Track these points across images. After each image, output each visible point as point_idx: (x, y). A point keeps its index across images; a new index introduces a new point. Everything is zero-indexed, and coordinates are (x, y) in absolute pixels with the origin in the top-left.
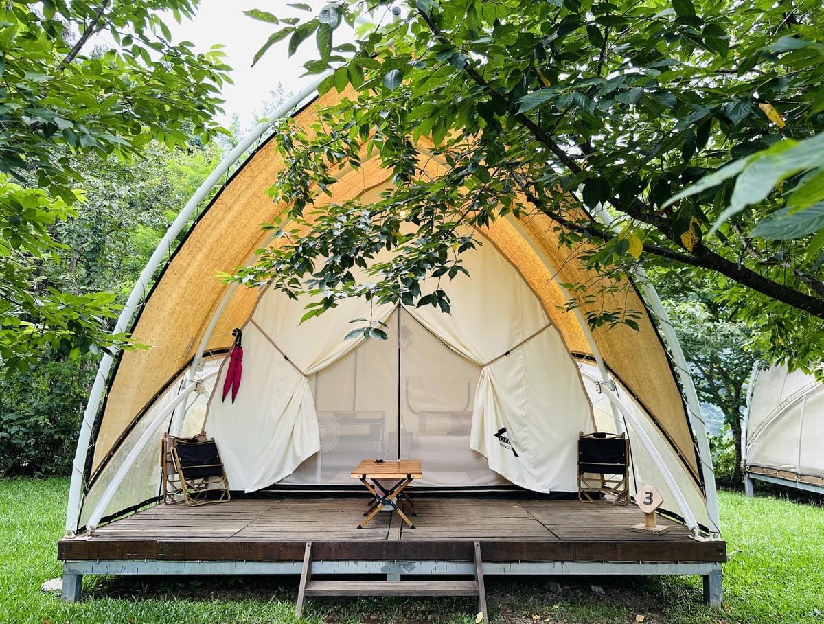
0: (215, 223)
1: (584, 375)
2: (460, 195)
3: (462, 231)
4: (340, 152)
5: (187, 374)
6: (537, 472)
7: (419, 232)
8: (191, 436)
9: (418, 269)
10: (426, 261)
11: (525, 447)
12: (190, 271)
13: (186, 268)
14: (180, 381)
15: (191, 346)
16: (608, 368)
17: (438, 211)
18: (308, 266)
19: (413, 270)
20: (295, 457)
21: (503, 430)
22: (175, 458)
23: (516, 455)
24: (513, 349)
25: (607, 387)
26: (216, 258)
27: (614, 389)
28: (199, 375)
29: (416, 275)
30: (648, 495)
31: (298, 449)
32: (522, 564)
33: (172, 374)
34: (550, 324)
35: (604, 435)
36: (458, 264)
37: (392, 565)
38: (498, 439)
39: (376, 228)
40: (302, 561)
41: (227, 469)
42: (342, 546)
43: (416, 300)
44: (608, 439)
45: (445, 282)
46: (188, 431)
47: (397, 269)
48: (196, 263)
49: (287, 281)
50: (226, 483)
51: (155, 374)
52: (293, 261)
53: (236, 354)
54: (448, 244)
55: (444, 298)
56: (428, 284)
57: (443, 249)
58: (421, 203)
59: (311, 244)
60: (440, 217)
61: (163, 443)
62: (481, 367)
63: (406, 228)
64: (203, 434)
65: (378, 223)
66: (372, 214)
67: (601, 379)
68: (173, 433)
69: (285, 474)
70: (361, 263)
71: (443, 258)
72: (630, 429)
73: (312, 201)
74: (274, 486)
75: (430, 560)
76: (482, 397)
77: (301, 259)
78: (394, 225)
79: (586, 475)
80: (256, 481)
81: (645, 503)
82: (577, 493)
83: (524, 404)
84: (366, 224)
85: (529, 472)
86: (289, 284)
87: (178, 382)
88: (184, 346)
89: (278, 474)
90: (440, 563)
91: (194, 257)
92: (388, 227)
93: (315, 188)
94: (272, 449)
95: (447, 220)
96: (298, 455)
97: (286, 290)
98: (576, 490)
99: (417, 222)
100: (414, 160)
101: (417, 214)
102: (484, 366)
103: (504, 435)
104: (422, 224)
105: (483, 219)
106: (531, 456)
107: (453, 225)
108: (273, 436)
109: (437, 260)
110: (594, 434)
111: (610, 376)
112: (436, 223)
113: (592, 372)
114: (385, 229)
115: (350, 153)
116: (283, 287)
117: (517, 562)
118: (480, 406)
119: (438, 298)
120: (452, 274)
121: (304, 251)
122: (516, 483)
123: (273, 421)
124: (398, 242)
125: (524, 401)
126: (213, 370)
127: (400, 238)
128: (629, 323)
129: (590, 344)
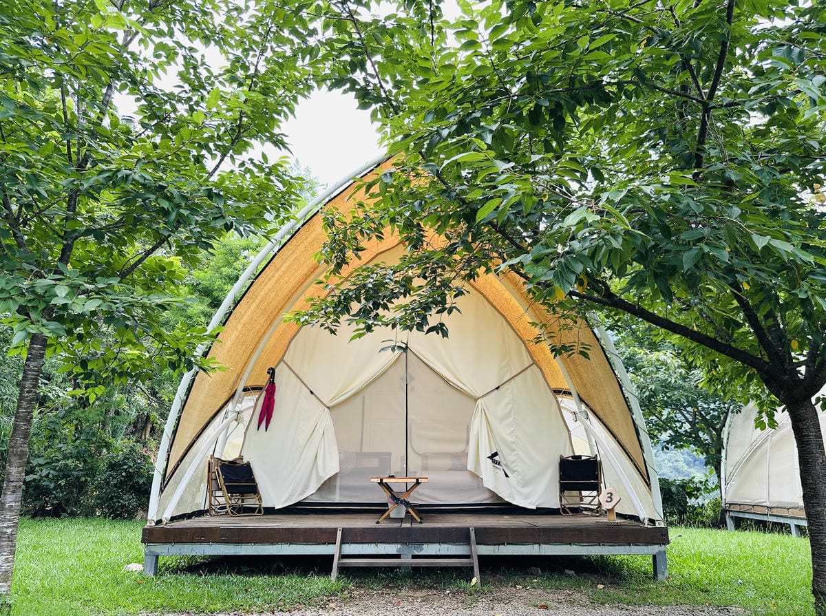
0: (267, 280)
1: (563, 408)
2: (455, 260)
3: (456, 283)
4: (369, 229)
5: (230, 406)
6: (525, 491)
7: (426, 285)
8: (231, 459)
9: (426, 308)
10: (432, 303)
11: (514, 469)
12: (245, 318)
13: (243, 315)
14: (225, 411)
15: (235, 382)
16: (581, 400)
17: (439, 270)
18: (347, 309)
19: (424, 309)
20: (319, 477)
21: (496, 454)
22: (219, 476)
23: (507, 476)
24: (501, 385)
25: (581, 417)
26: (263, 308)
27: (588, 418)
28: (239, 407)
29: (426, 312)
30: (609, 495)
31: (320, 470)
32: (508, 546)
33: (221, 403)
34: (533, 364)
35: (580, 457)
36: (453, 305)
37: (405, 547)
38: (491, 461)
39: (396, 282)
40: (335, 543)
41: (261, 488)
42: (366, 531)
43: (426, 328)
44: (584, 460)
45: (445, 318)
46: (230, 455)
47: (412, 309)
48: (250, 312)
49: (330, 320)
50: (260, 499)
51: (212, 402)
52: (336, 306)
53: (271, 389)
54: (446, 292)
55: (444, 328)
56: (433, 319)
57: (443, 296)
58: (428, 265)
59: (351, 294)
60: (442, 275)
61: (209, 463)
62: (476, 399)
63: (417, 282)
64: (241, 458)
65: (397, 279)
66: (394, 273)
67: (576, 410)
68: (216, 456)
69: (309, 492)
70: (385, 307)
71: (444, 302)
72: (601, 452)
73: (347, 263)
74: (299, 503)
75: (434, 543)
76: (477, 425)
77: (342, 305)
78: (409, 280)
79: (566, 493)
80: (283, 500)
81: (607, 501)
82: (559, 509)
83: (512, 432)
84: (390, 279)
85: (518, 491)
86: (331, 323)
87: (223, 413)
88: (232, 380)
89: (304, 492)
90: (443, 546)
91: (249, 307)
92: (405, 281)
93: (349, 253)
94: (299, 471)
95: (447, 275)
96: (321, 475)
97: (328, 327)
98: (558, 506)
99: (425, 278)
100: (423, 236)
101: (426, 273)
102: (478, 399)
103: (496, 458)
104: (429, 279)
105: (471, 276)
106: (520, 477)
107: (450, 280)
108: (299, 460)
109: (440, 302)
110: (572, 457)
111: (583, 407)
112: (438, 279)
113: (570, 404)
114: (403, 283)
115: (377, 230)
116: (326, 325)
117: (504, 544)
118: (476, 433)
119: (440, 329)
120: (450, 311)
121: (345, 299)
122: (507, 499)
123: (300, 447)
124: (412, 292)
125: (513, 429)
126: (249, 404)
127: (413, 289)
128: (582, 353)
129: (567, 381)
